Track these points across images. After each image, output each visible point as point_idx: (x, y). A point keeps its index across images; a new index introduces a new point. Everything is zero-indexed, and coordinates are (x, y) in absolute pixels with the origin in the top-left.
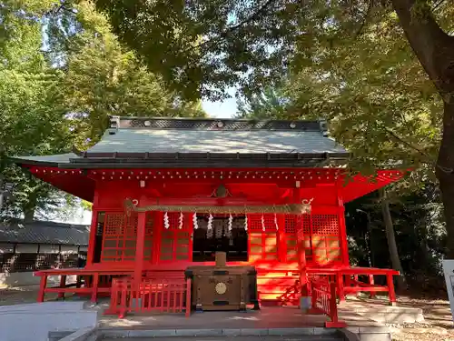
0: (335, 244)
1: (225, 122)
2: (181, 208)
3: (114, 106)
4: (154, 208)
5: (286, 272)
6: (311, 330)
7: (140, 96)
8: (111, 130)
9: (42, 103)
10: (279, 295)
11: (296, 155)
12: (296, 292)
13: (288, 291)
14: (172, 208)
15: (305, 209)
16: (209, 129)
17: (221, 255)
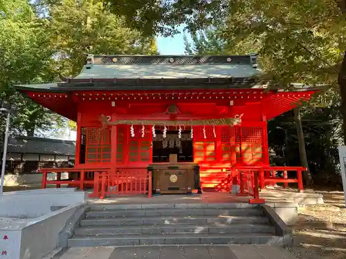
0: (259, 149)
1: (175, 57)
2: (143, 123)
3: (89, 48)
5: (222, 169)
6: (239, 205)
7: (109, 39)
8: (87, 66)
9: (34, 46)
10: (216, 185)
11: (230, 79)
12: (229, 182)
13: (223, 181)
15: (237, 121)
16: (162, 63)
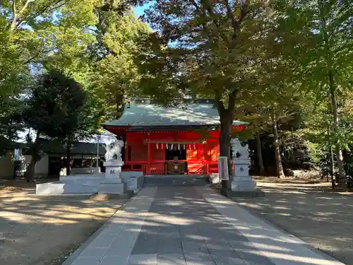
2: (162, 142)
4: (154, 142)
10: (196, 171)
13: (199, 169)
14: (159, 142)
15: (204, 142)
17: (176, 158)
